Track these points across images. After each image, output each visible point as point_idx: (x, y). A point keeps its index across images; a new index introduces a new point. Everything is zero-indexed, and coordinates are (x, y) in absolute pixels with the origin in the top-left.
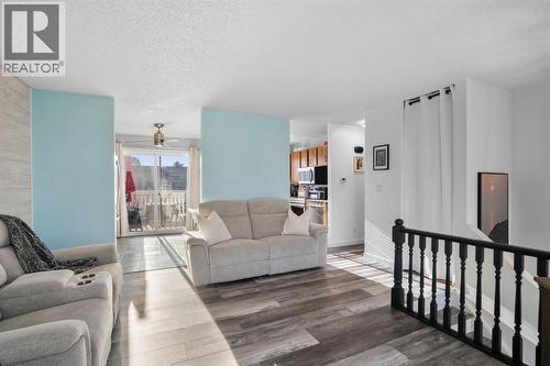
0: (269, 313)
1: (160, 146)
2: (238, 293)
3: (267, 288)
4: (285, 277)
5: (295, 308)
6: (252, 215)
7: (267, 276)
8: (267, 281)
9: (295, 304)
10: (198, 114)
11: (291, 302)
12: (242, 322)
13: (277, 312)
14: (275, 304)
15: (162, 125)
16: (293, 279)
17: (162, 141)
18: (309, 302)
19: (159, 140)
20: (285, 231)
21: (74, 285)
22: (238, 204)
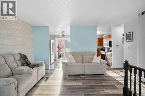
0: (77, 86)
1: (63, 37)
2: (73, 78)
3: (82, 78)
4: (90, 76)
5: (86, 87)
6: (83, 56)
7: (84, 75)
8: (83, 76)
9: (87, 85)
10: (69, 28)
11: (86, 84)
12: (68, 87)
13: (80, 87)
14: (81, 84)
15: (64, 32)
16: (92, 77)
17: (64, 36)
18: (92, 86)
19: (63, 36)
20: (93, 62)
21: (26, 70)
22: (79, 53)
